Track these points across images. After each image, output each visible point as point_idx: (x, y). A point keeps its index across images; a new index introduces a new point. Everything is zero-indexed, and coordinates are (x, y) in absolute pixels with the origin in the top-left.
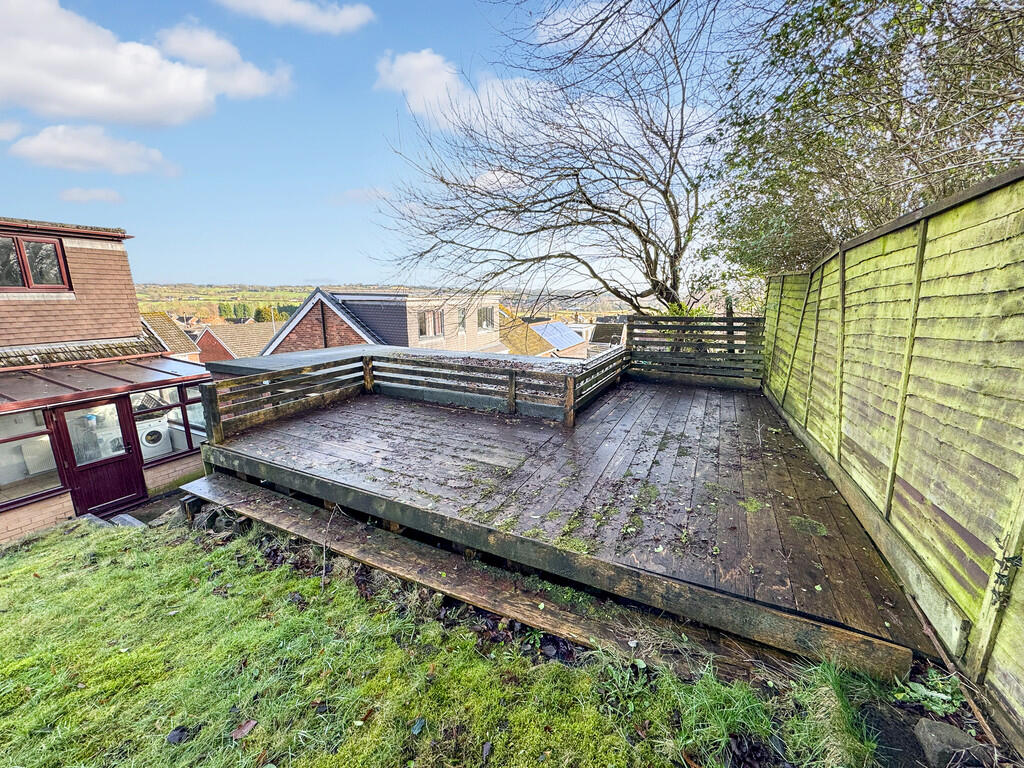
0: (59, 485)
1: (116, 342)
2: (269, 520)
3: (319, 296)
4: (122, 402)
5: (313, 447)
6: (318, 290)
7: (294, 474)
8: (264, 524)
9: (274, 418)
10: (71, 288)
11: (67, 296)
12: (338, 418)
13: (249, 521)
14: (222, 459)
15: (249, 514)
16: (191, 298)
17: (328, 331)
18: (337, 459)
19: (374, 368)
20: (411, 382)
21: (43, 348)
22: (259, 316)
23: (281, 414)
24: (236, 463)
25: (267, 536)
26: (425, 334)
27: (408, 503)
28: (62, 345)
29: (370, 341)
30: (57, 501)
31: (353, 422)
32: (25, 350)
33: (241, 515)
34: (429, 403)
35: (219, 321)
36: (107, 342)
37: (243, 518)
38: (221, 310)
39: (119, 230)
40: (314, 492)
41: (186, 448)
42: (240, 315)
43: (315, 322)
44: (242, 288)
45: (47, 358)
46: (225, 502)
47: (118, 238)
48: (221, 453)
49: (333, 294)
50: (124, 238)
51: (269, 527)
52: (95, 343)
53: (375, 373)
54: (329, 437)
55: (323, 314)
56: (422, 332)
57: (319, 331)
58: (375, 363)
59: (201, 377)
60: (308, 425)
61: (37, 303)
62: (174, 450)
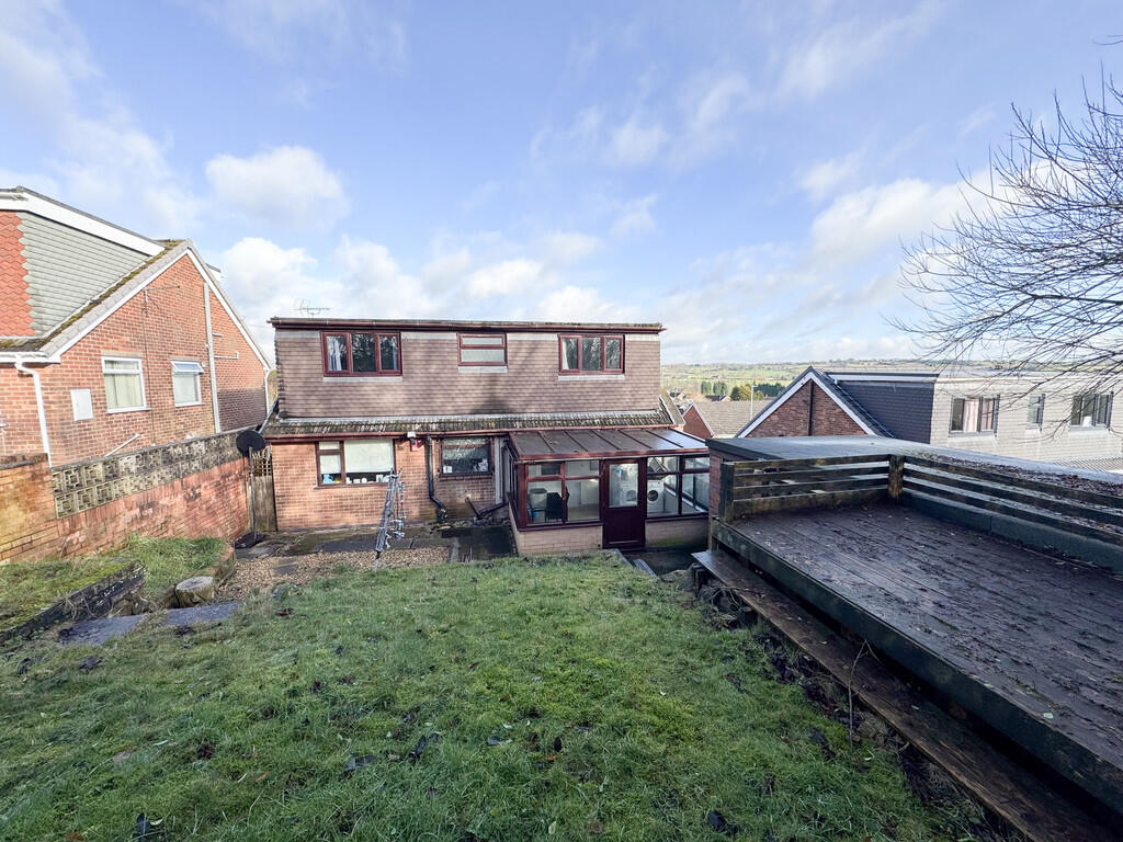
0: (597, 518)
1: (642, 413)
2: (778, 624)
3: (811, 376)
4: (642, 462)
5: (829, 555)
6: (810, 369)
7: (809, 582)
8: (771, 625)
9: (778, 509)
10: (624, 372)
11: (621, 377)
12: (851, 525)
13: (754, 614)
14: (730, 539)
15: (756, 607)
16: (682, 377)
17: (815, 416)
18: (862, 581)
19: (907, 472)
20: (970, 501)
21: (602, 414)
22: (736, 395)
23: (786, 506)
24: (743, 547)
25: (772, 639)
26: (961, 428)
27: (999, 692)
28: (611, 413)
29: (870, 432)
30: (593, 529)
31: (875, 537)
32: (594, 415)
33: (746, 604)
34: (1002, 537)
35: (700, 398)
36: (637, 413)
37: (749, 609)
38: (704, 388)
39: (658, 325)
40: (834, 612)
41: (677, 513)
42: (718, 393)
43: (802, 404)
44: (723, 366)
45: (604, 421)
46: (731, 585)
47: (656, 332)
48: (730, 532)
49: (827, 373)
50: (660, 330)
51: (775, 629)
52: (629, 413)
53: (905, 478)
54: (846, 548)
55: (812, 396)
56: (957, 425)
57: (805, 414)
58: (907, 465)
59: (698, 450)
60: (817, 526)
61: (605, 382)
62: (664, 511)
